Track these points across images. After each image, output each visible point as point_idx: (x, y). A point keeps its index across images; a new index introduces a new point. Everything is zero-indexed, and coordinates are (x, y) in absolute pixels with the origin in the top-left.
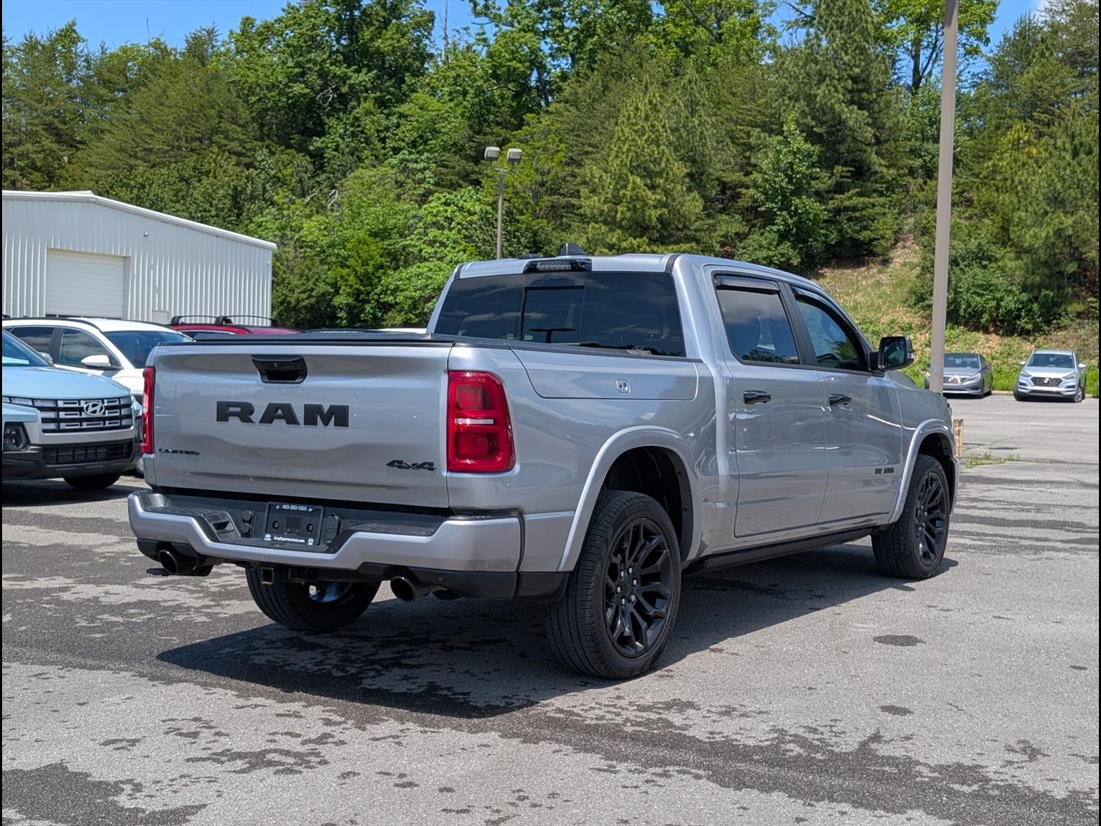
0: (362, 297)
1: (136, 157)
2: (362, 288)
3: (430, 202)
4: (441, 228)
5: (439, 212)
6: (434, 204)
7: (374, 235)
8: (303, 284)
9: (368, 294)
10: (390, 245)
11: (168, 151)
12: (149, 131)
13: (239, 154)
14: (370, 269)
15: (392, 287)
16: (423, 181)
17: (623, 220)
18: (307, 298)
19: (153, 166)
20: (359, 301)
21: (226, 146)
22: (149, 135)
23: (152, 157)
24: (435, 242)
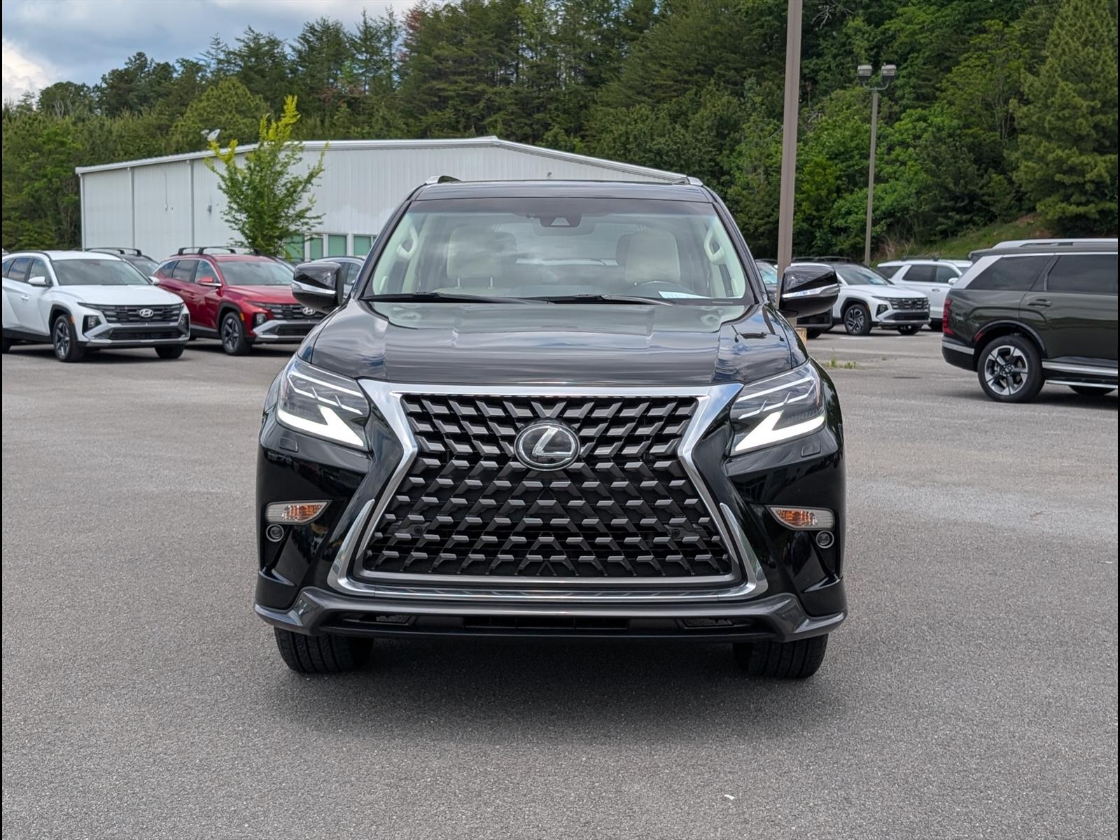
0: (816, 222)
1: (645, 95)
2: (815, 213)
3: (901, 120)
4: (907, 146)
5: (907, 130)
6: (905, 123)
7: (834, 156)
8: (762, 211)
9: (820, 218)
10: (849, 167)
11: (671, 86)
12: (656, 67)
13: (735, 84)
14: (824, 193)
15: (843, 210)
16: (902, 97)
17: (1052, 129)
18: (765, 225)
19: (658, 102)
20: (813, 227)
21: (724, 76)
22: (658, 71)
23: (659, 93)
24: (898, 160)
